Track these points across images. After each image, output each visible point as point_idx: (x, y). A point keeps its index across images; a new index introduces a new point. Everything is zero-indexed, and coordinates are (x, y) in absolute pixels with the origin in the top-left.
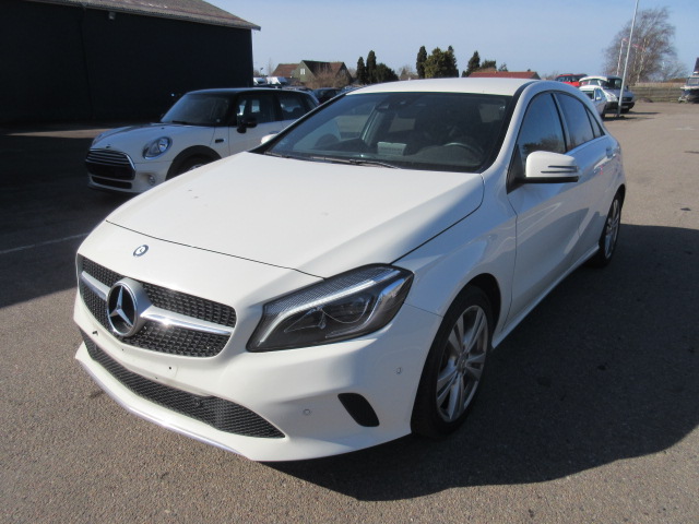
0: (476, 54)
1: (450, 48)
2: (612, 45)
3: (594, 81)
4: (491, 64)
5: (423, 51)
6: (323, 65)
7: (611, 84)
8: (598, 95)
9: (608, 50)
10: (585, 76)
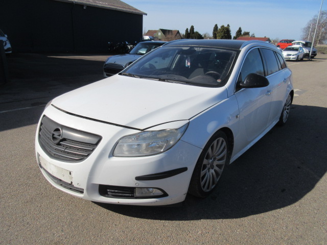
0: (240, 28)
1: (228, 25)
2: (306, 26)
3: (298, 43)
4: (247, 34)
5: (216, 26)
6: (169, 31)
7: (306, 45)
8: (300, 50)
9: (304, 29)
10: (294, 40)
